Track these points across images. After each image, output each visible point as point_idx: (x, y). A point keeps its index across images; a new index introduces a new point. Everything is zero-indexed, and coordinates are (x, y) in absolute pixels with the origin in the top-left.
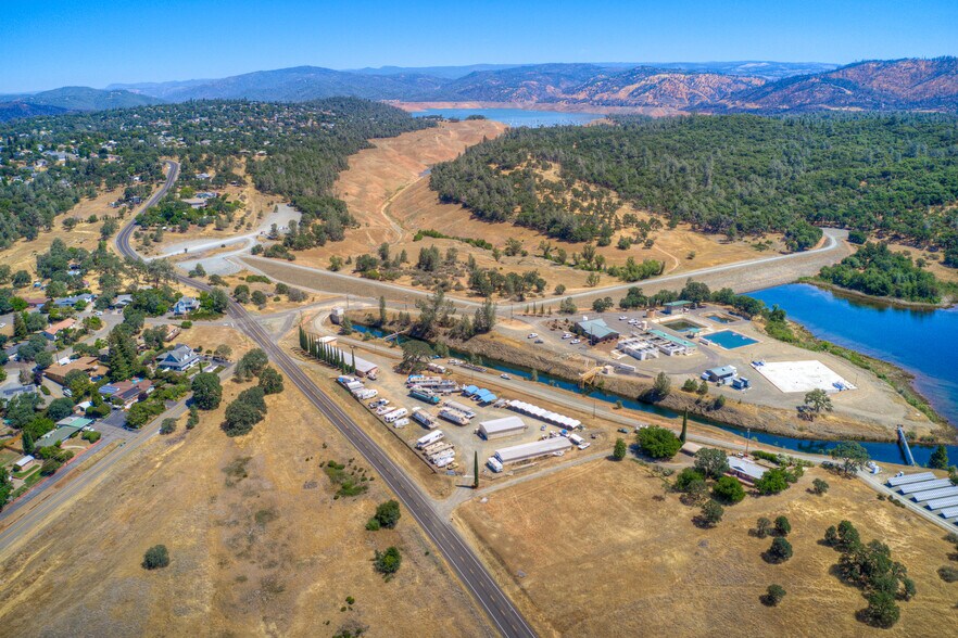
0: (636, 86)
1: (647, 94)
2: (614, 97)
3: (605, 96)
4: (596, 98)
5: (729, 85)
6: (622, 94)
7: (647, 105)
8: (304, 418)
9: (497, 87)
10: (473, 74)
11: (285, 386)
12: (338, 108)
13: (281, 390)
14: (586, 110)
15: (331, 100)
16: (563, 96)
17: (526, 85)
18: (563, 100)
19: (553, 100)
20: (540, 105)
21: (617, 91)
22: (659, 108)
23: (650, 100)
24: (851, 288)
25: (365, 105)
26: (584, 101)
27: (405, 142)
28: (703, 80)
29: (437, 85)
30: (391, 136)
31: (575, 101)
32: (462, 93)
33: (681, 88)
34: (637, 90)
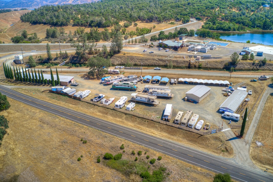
8: (44, 123)
11: (11, 103)
13: (9, 107)
24: (218, 30)
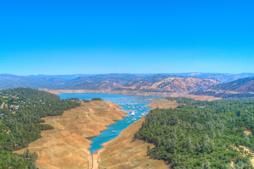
0: (160, 83)
1: (167, 86)
2: (150, 88)
3: (146, 87)
4: (141, 88)
5: (201, 82)
6: (154, 86)
7: (168, 91)
9: (92, 83)
10: (79, 78)
12: (21, 94)
14: (138, 94)
15: (17, 90)
16: (124, 87)
17: (104, 83)
18: (125, 89)
19: (119, 89)
20: (114, 91)
21: (151, 85)
22: (174, 93)
23: (169, 89)
25: (36, 92)
26: (135, 90)
27: (68, 119)
28: (190, 80)
29: (63, 82)
30: (58, 115)
31: (131, 90)
32: (76, 86)
33: (183, 84)
34: (161, 84)
